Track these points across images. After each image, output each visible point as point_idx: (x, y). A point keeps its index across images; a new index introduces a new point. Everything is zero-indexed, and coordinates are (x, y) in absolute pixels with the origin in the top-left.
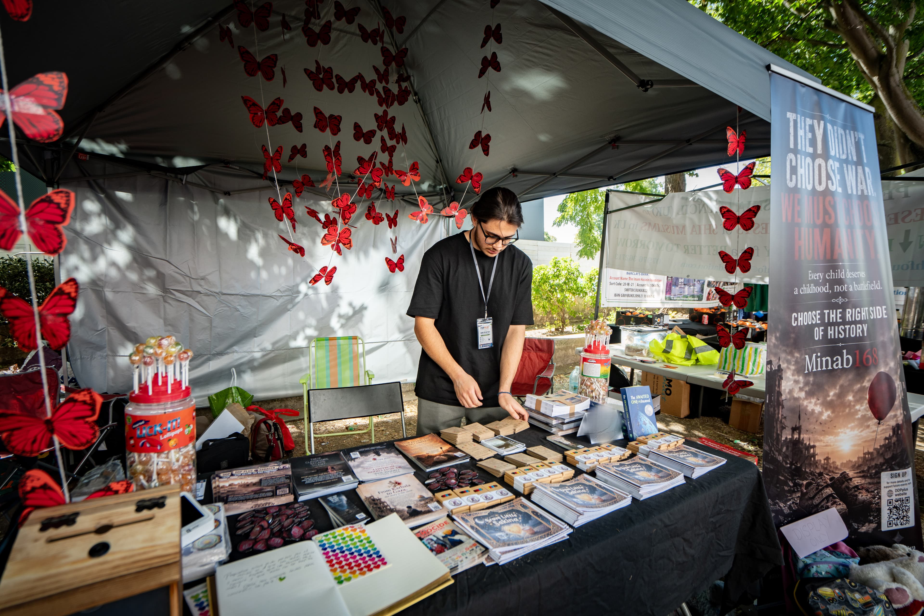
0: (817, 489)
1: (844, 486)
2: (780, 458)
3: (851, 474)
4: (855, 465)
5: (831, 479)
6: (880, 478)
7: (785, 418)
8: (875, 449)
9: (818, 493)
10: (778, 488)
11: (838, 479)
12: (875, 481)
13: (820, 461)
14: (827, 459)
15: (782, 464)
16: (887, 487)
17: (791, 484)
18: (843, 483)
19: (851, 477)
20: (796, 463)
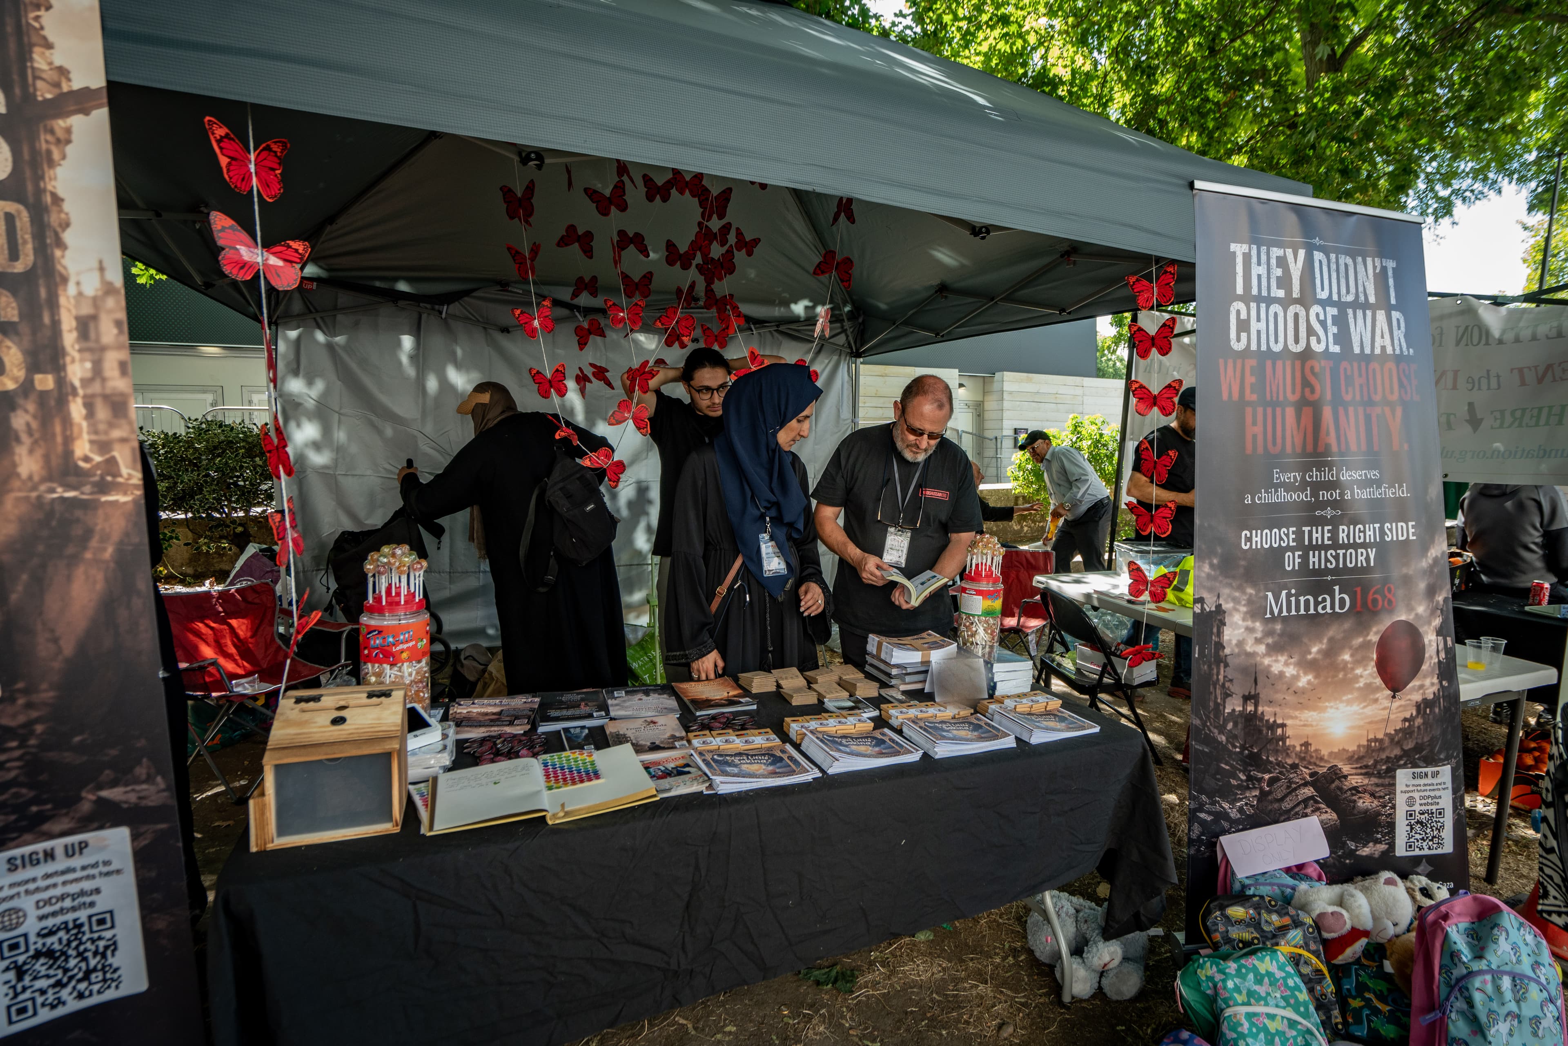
0: (1288, 787)
1: (1333, 785)
2: (1223, 738)
3: (1346, 769)
4: (1352, 757)
5: (1311, 775)
6: (1394, 777)
7: (1231, 681)
9: (1290, 793)
10: (1218, 780)
11: (1324, 775)
12: (1387, 781)
13: (1294, 747)
14: (1306, 744)
15: (1225, 748)
17: (1243, 778)
18: (1333, 782)
19: (1346, 773)
20: (1251, 747)
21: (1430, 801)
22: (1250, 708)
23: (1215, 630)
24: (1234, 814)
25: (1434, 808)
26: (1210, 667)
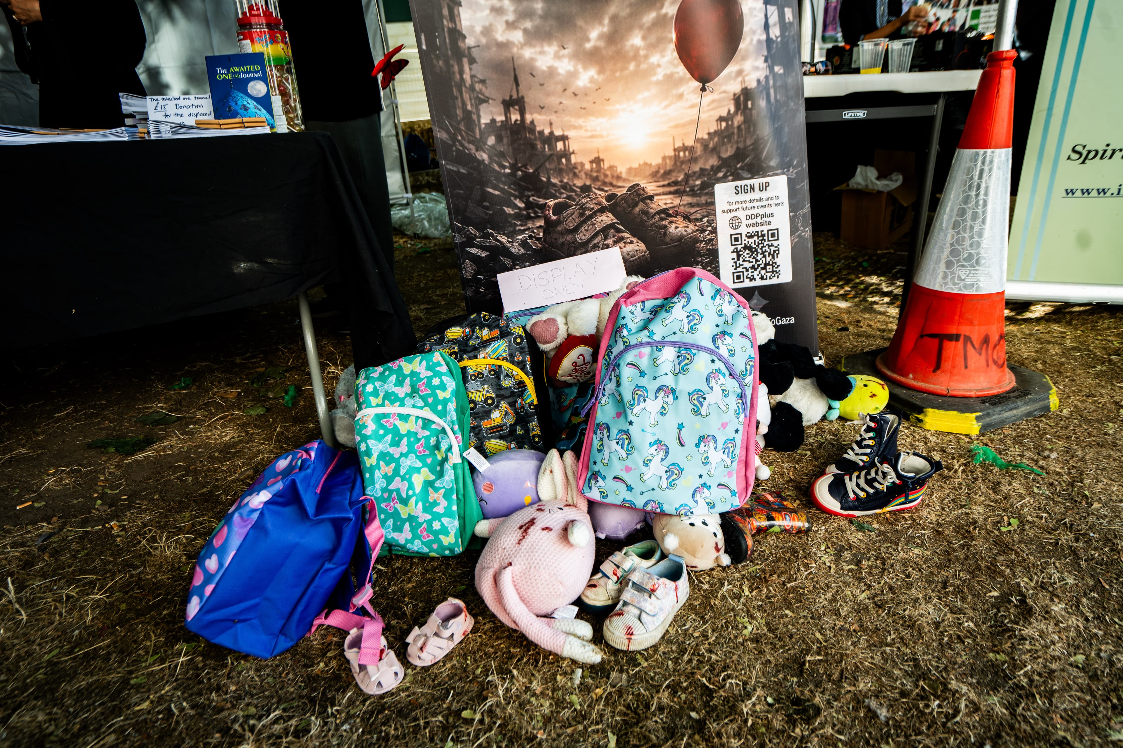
0: (581, 215)
1: (637, 209)
2: (484, 156)
3: (651, 188)
4: (657, 172)
5: (609, 198)
6: (712, 194)
7: (483, 82)
8: (697, 140)
9: (584, 222)
10: (487, 208)
11: (623, 197)
12: (703, 199)
13: (583, 165)
14: (598, 161)
15: (488, 168)
16: (727, 212)
17: (522, 205)
18: (636, 205)
19: (651, 193)
20: (525, 166)
21: (759, 220)
22: (515, 117)
23: (445, 12)
24: (516, 249)
25: (765, 229)
26: (447, 62)
